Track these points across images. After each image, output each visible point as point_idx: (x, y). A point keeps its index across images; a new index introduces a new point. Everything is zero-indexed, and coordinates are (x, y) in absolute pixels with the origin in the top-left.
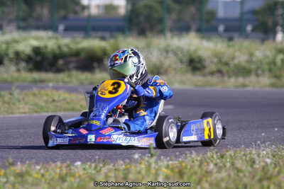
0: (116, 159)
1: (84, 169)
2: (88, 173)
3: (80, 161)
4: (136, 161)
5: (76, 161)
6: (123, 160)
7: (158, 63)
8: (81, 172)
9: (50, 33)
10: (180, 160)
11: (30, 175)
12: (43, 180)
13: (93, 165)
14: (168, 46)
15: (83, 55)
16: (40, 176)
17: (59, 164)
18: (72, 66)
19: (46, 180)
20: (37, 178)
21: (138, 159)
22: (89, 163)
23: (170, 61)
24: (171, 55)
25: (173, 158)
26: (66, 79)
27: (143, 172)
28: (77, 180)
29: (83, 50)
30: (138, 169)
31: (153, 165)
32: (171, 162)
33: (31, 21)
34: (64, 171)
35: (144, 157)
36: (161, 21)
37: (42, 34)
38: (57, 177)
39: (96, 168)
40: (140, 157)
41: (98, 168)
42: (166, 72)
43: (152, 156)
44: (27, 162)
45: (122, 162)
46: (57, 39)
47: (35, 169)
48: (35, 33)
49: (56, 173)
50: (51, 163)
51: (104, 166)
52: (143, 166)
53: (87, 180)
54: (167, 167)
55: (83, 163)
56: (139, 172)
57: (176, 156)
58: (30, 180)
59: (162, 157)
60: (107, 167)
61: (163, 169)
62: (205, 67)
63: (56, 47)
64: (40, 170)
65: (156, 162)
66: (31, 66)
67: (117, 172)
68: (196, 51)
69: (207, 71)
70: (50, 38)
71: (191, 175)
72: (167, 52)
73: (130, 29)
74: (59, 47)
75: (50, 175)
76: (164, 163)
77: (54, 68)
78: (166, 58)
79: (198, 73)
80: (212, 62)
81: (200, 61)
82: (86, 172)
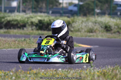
0: (76, 68)
2: (64, 73)
3: (60, 68)
6: (79, 68)
7: (92, 28)
9: (46, 14)
10: (103, 69)
11: (40, 74)
13: (67, 70)
14: (96, 20)
16: (44, 74)
17: (52, 69)
19: (47, 76)
22: (65, 69)
23: (97, 27)
24: (97, 24)
25: (101, 68)
27: (88, 74)
28: (60, 76)
30: (86, 72)
31: (92, 71)
33: (38, 9)
34: (54, 72)
36: (93, 10)
37: (42, 14)
38: (51, 75)
40: (86, 67)
41: (69, 72)
42: (95, 32)
43: (92, 67)
44: (39, 68)
46: (49, 17)
48: (39, 14)
49: (51, 73)
50: (48, 69)
51: (71, 71)
52: (88, 71)
54: (98, 72)
55: (62, 69)
56: (87, 74)
59: (95, 68)
61: (96, 72)
62: (111, 30)
63: (48, 20)
64: (44, 72)
65: (93, 70)
66: (38, 28)
67: (77, 73)
68: (108, 23)
69: (113, 31)
70: (46, 16)
71: (109, 76)
72: (96, 23)
73: (80, 13)
74: (50, 20)
75: (48, 74)
76: (96, 70)
77: (47, 29)
78: (95, 26)
79: (109, 32)
80: (115, 28)
81: (110, 27)
82: (63, 73)
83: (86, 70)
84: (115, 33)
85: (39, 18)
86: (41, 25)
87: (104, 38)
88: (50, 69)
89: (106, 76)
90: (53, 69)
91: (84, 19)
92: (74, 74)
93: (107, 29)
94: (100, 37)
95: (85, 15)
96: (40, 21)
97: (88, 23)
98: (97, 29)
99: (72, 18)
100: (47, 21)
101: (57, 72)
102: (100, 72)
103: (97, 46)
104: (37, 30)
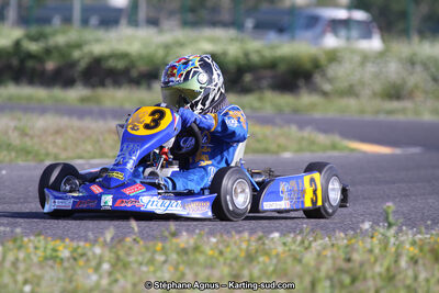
0: (334, 230)
1: (284, 244)
2: (290, 250)
3: (277, 231)
4: (364, 233)
5: (272, 232)
6: (345, 231)
7: (399, 82)
8: (280, 249)
9: (232, 33)
10: (434, 232)
11: (202, 252)
12: (221, 260)
13: (299, 238)
14: (415, 54)
15: (282, 68)
16: (216, 254)
17: (246, 235)
18: (265, 83)
19: (225, 259)
20: (212, 257)
21: (367, 230)
22: (292, 235)
23: (417, 78)
24: (419, 68)
25: (423, 230)
26: (256, 104)
27: (377, 251)
28: (275, 261)
29: (283, 59)
30: (369, 246)
31: (392, 240)
32: (419, 236)
33: (204, 14)
34: (254, 245)
35: (377, 228)
36: (403, 15)
37: (219, 33)
38: (243, 255)
39: (302, 242)
40: (372, 227)
41: (306, 243)
42: (410, 96)
43: (390, 225)
44: (197, 231)
45: (342, 235)
46: (242, 41)
47: (209, 242)
48: (208, 32)
49: (240, 249)
50: (233, 233)
51: (315, 240)
52: (375, 241)
53: (289, 261)
54: (414, 243)
55: (283, 234)
56: (371, 251)
57: (427, 227)
58: (201, 258)
59: (404, 228)
60: (320, 242)
61: (407, 246)
63: (240, 54)
65: (396, 235)
67: (335, 249)
70: (232, 40)
72: (413, 64)
74: (246, 55)
75: (232, 252)
76: (408, 237)
77: (238, 87)
78: (411, 73)
82: (287, 249)
83: (372, 237)
88: (240, 232)
90: (251, 234)
92: (324, 253)
94: (427, 117)
97: (386, 65)
98: (416, 86)
101: (263, 244)
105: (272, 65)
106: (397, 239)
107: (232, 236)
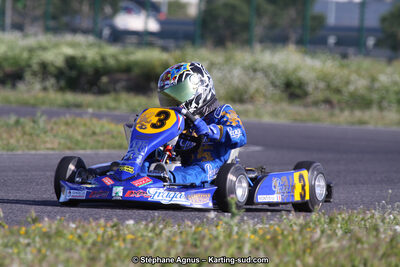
0: (182, 219)
2: (142, 236)
3: (132, 219)
4: (210, 222)
6: (192, 220)
7: (241, 86)
9: (91, 39)
10: (272, 222)
11: (63, 236)
12: (80, 243)
13: (151, 225)
14: (257, 62)
15: (136, 71)
16: (75, 238)
17: (102, 222)
18: (119, 86)
19: (84, 243)
20: (71, 241)
21: (212, 219)
22: (144, 223)
23: (258, 83)
24: (260, 75)
26: (112, 104)
27: (221, 238)
28: (129, 246)
29: (136, 64)
30: (214, 233)
31: (235, 229)
32: (259, 226)
34: (109, 232)
35: (222, 217)
36: (246, 27)
37: (80, 38)
38: (100, 239)
39: (153, 230)
40: (216, 216)
41: (157, 231)
42: (252, 99)
43: (233, 215)
44: (58, 217)
45: (189, 223)
46: (100, 47)
47: (68, 227)
48: (69, 37)
49: (97, 235)
50: (91, 219)
51: (165, 227)
52: (220, 229)
54: (255, 232)
55: (137, 222)
56: (216, 238)
57: (267, 218)
59: (245, 218)
60: (169, 229)
61: (249, 234)
62: (306, 94)
63: (98, 58)
64: (76, 228)
65: (239, 224)
66: (63, 83)
67: (184, 236)
68: (295, 70)
69: (310, 99)
70: (90, 45)
71: (289, 245)
72: (255, 70)
73: (203, 37)
74: (103, 59)
75: (90, 237)
76: (249, 226)
77: (95, 88)
78: (252, 79)
79: (297, 102)
80: (316, 88)
81: (301, 85)
83: (217, 226)
84: (316, 104)
85: (69, 51)
86: (74, 73)
87: (282, 120)
88: (97, 219)
89: (280, 247)
90: (107, 221)
91: (218, 57)
92: (174, 239)
93: (293, 90)
94: (267, 119)
95: (220, 42)
96: (71, 62)
97: (230, 71)
98: (257, 91)
99: (178, 53)
100: (94, 62)
101: (118, 230)
102: (261, 232)
103: (257, 148)
104: (61, 89)
105: (127, 69)
106: (239, 228)
107: (89, 223)
